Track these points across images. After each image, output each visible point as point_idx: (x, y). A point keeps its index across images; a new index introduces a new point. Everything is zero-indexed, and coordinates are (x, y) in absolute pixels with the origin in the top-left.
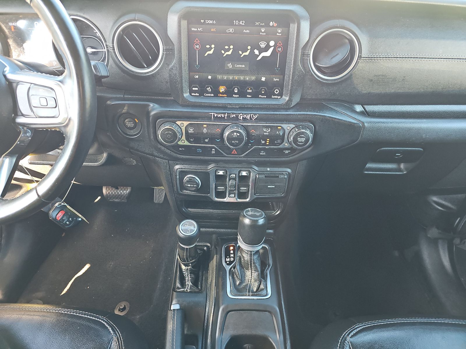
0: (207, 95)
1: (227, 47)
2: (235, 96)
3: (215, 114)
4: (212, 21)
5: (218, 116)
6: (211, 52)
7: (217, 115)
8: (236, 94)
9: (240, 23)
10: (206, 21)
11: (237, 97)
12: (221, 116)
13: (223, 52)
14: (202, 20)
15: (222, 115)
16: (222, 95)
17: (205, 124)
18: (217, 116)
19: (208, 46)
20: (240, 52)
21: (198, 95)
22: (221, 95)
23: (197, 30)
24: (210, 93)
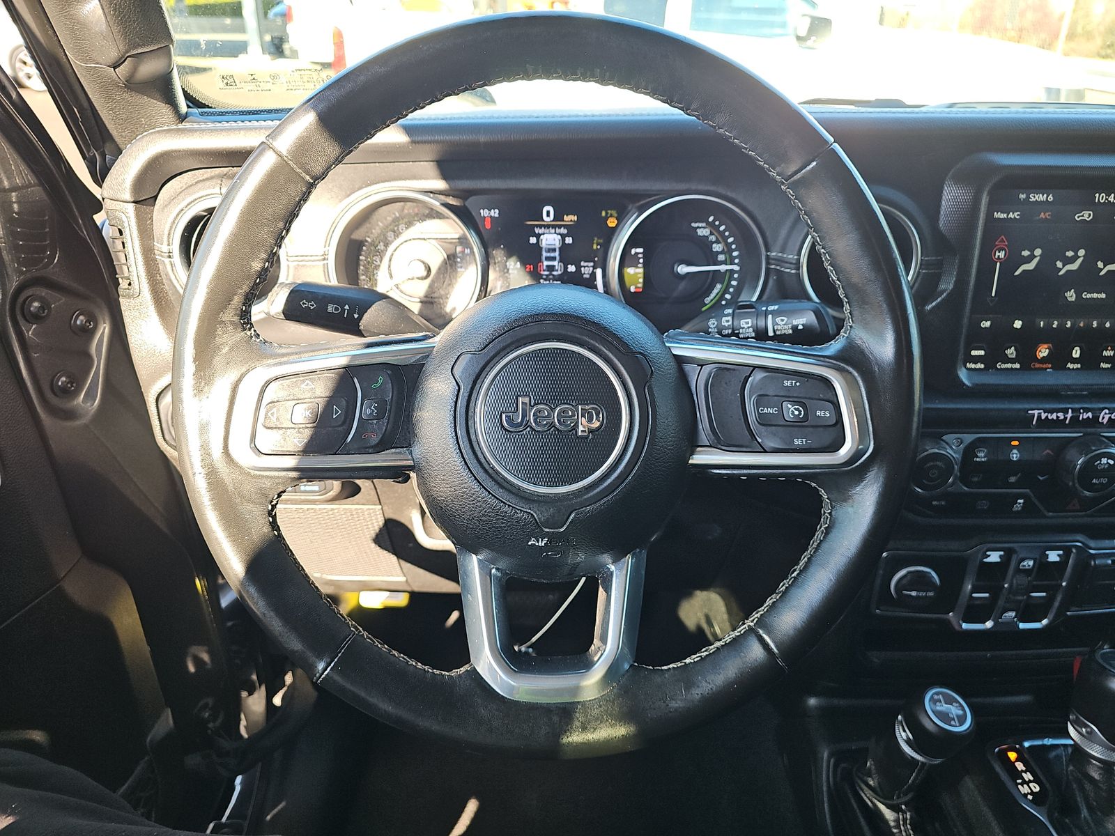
0: (1004, 366)
1: (1070, 254)
2: (1071, 368)
3: (1043, 414)
4: (1045, 195)
5: (1050, 418)
6: (1030, 266)
7: (1046, 414)
8: (1074, 361)
9: (1109, 199)
10: (1031, 196)
11: (1077, 369)
12: (1058, 417)
13: (1059, 264)
14: (1023, 194)
15: (1059, 415)
16: (1040, 366)
17: (1015, 439)
18: (1047, 416)
19: (1026, 253)
20: (1100, 265)
21: (982, 366)
22: (1037, 366)
23: (1008, 216)
24: (1012, 361)
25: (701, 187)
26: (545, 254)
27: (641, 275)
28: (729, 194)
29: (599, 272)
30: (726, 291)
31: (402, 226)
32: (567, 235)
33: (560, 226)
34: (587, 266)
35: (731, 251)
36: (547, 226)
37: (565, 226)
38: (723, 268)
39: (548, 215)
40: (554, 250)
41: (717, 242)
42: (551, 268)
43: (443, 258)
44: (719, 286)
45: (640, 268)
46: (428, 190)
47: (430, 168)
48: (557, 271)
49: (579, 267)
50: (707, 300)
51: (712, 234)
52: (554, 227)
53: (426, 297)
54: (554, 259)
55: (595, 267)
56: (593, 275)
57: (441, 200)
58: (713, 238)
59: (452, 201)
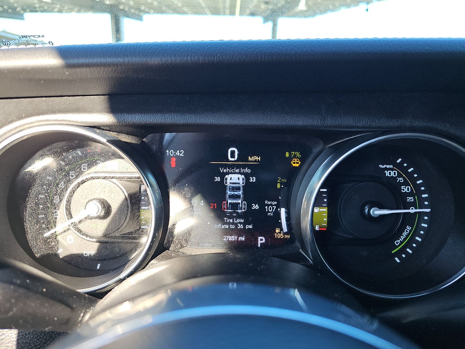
25: (417, 123)
26: (229, 193)
27: (326, 215)
28: (452, 131)
29: (283, 211)
30: (416, 233)
31: (84, 166)
32: (252, 175)
33: (244, 167)
34: (271, 205)
35: (419, 193)
36: (232, 166)
37: (249, 166)
38: (412, 210)
39: (233, 156)
40: (238, 189)
41: (406, 184)
42: (235, 206)
43: (124, 197)
44: (409, 228)
45: (325, 206)
46: (93, 125)
47: (100, 101)
48: (241, 209)
49: (262, 206)
50: (397, 242)
51: (400, 175)
52: (238, 167)
53: (105, 236)
54: (237, 197)
55: (278, 206)
56: (278, 214)
57: (109, 137)
58: (401, 180)
59: (125, 138)
